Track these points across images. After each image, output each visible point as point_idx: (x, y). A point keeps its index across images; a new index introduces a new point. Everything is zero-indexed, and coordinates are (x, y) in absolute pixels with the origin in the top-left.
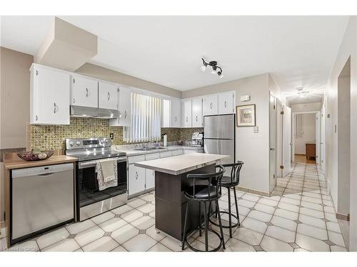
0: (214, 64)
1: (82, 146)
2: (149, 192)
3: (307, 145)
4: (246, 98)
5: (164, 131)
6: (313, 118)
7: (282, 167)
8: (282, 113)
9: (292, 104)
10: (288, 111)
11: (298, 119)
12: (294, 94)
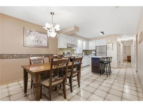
0: (103, 32)
1: (67, 54)
2: (82, 67)
3: (127, 56)
4: (110, 41)
5: (83, 51)
6: (130, 47)
7: (120, 62)
8: (120, 45)
9: (122, 42)
10: (121, 44)
11: (124, 47)
12: (123, 39)
